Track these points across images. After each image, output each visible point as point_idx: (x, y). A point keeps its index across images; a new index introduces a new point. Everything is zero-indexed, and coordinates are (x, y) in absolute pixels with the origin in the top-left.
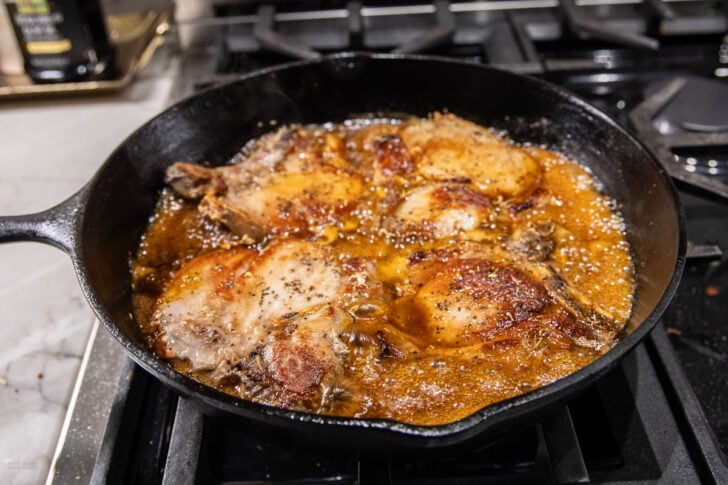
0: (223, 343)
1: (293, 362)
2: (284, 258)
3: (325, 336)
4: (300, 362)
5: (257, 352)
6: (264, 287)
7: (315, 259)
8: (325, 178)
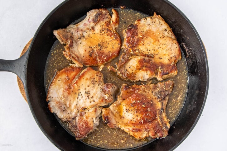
0: (66, 112)
1: (83, 125)
2: (87, 79)
3: (92, 118)
4: (84, 126)
5: (74, 118)
6: (79, 91)
7: (96, 81)
8: (107, 38)
